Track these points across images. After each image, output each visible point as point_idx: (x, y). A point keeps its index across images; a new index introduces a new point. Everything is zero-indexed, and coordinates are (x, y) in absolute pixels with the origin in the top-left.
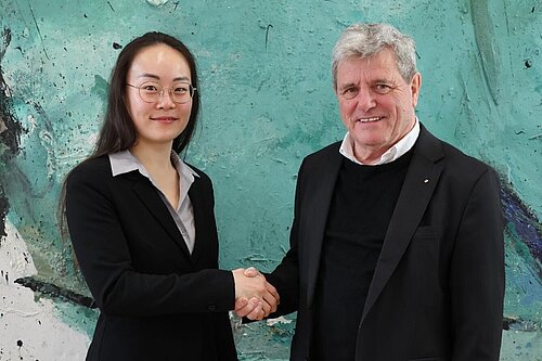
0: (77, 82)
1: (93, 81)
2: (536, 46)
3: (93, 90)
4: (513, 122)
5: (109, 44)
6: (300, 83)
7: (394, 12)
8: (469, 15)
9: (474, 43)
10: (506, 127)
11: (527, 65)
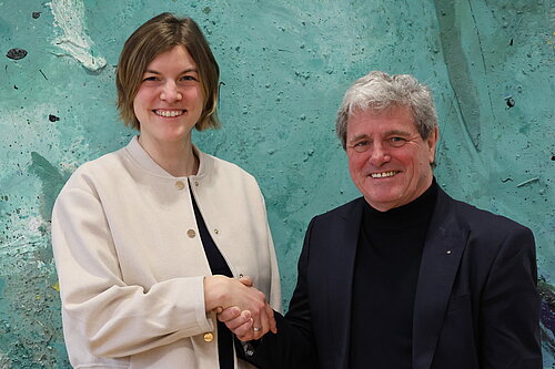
0: (11, 162)
1: (29, 158)
2: (517, 82)
3: (30, 168)
4: (499, 169)
5: (45, 117)
6: (259, 145)
7: (356, 58)
8: (440, 54)
9: (449, 86)
10: (491, 175)
11: (509, 104)
